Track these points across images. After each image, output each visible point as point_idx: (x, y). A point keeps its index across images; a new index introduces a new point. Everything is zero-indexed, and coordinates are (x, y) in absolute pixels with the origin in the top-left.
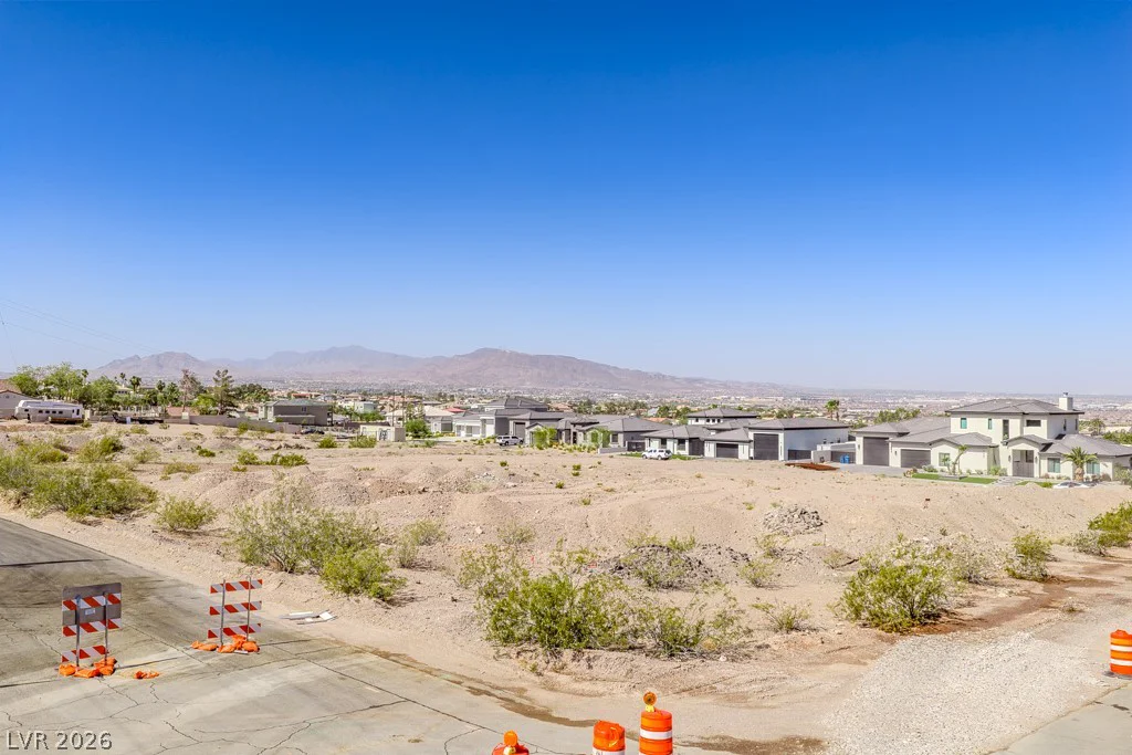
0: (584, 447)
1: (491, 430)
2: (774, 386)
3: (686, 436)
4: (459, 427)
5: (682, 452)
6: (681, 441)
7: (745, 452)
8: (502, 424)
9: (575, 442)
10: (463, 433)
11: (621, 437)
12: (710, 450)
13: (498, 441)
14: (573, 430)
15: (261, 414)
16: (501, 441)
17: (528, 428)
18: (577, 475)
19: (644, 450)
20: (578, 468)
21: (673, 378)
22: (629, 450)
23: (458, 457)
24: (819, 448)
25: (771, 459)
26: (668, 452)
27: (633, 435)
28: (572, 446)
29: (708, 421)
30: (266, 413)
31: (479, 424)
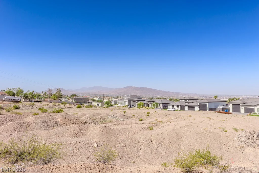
0: (151, 108)
1: (127, 104)
2: (196, 94)
3: (180, 104)
4: (119, 103)
5: (178, 109)
6: (178, 106)
7: (197, 109)
8: (129, 102)
9: (149, 106)
10: (120, 104)
11: (161, 105)
12: (186, 108)
13: (128, 106)
14: (148, 103)
15: (71, 101)
16: (129, 106)
17: (136, 103)
18: (148, 116)
19: (168, 108)
20: (149, 113)
21: (172, 93)
22: (163, 108)
23: (111, 110)
24: (218, 107)
25: (205, 111)
26: (175, 109)
27: (165, 104)
28: (148, 107)
29: (185, 100)
30: (72, 100)
31: (124, 102)
